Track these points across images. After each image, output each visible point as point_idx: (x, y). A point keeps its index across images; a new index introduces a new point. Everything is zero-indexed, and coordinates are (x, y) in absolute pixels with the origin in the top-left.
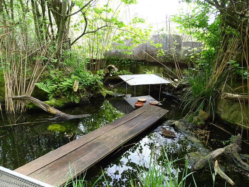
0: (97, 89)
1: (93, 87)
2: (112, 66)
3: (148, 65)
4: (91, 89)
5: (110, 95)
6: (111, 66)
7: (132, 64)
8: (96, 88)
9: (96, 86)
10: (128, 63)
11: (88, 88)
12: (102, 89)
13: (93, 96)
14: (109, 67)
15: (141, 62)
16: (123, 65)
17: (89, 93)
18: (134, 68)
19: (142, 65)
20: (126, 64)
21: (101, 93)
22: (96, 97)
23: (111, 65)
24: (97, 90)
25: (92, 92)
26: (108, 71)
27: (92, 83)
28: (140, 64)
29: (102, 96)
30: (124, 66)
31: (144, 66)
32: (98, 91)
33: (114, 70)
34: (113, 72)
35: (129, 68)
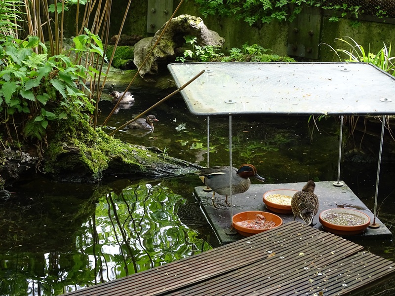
0: (56, 130)
1: (38, 119)
2: (191, 22)
3: (380, 22)
4: (28, 130)
5: (127, 165)
6: (186, 20)
7: (297, 11)
8: (52, 123)
9: (50, 114)
10: (279, 9)
11: (10, 121)
12: (85, 132)
13: (32, 165)
14: (176, 24)
15: (345, 6)
16: (250, 20)
17: (14, 149)
18: (311, 35)
19: (352, 18)
20: (269, 13)
21: (76, 153)
22: (47, 170)
23: (182, 16)
24: (59, 136)
25: (30, 144)
26: (171, 44)
27: (30, 97)
28: (338, 13)
29: (83, 170)
30: (258, 25)
31: (363, 28)
32: (64, 139)
33: (201, 42)
34: (194, 50)
35: (284, 33)
